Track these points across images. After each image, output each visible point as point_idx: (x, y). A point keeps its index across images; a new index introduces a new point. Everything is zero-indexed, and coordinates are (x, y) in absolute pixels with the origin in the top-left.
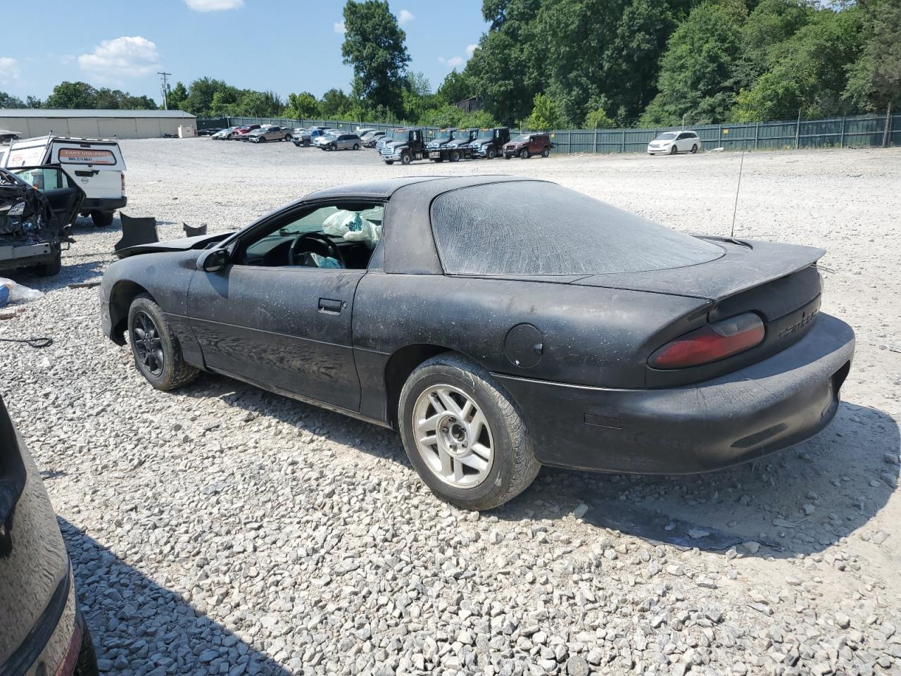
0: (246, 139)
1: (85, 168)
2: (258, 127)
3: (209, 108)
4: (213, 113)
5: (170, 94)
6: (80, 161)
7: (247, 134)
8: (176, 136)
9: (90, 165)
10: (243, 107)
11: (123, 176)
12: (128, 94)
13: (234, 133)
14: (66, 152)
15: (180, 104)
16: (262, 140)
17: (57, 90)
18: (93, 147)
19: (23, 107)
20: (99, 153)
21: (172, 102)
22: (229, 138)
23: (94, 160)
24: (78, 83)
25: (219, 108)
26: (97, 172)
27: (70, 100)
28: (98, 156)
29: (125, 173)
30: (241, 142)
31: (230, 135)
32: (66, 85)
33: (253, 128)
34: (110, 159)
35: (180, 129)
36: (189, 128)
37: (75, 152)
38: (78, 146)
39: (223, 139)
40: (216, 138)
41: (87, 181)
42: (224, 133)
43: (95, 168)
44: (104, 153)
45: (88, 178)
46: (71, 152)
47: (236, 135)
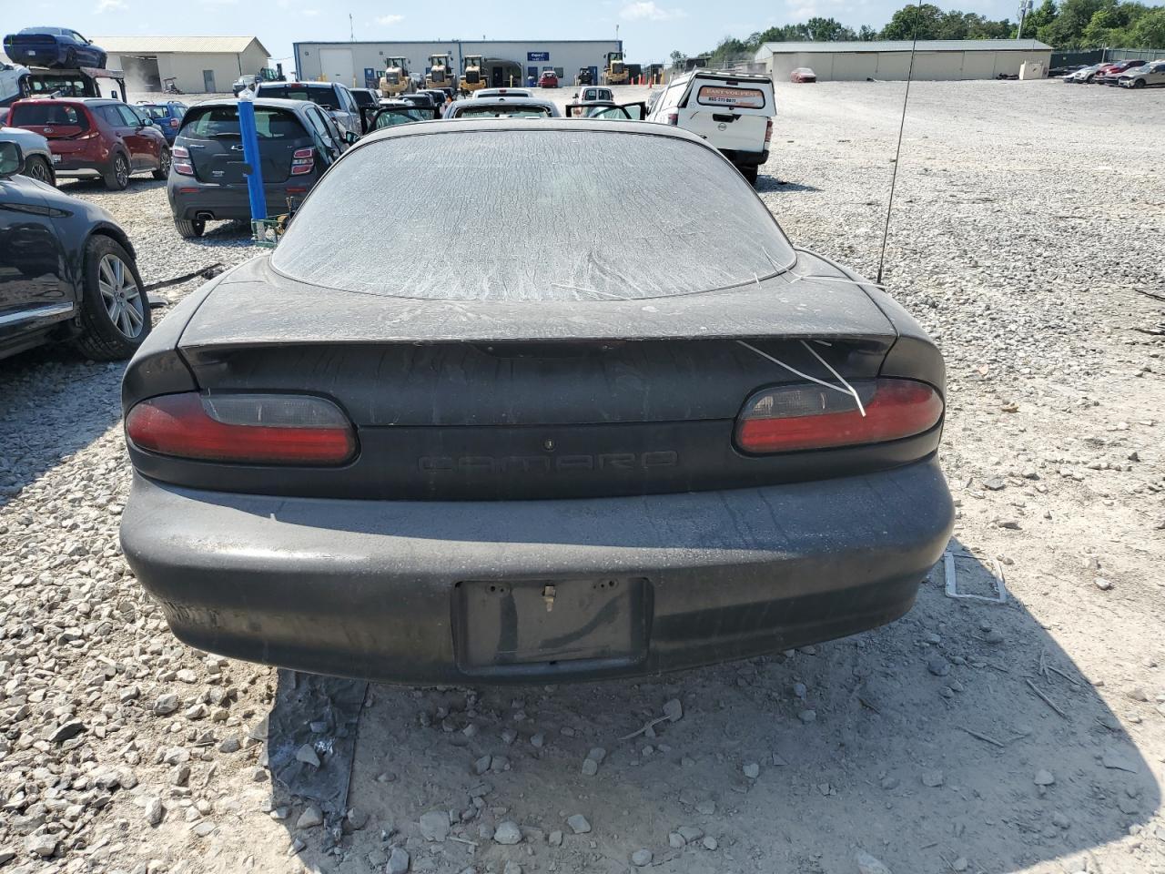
0: (1113, 82)
1: (725, 111)
2: (1141, 63)
3: (1080, 35)
4: (1085, 42)
5: (1031, 15)
6: (722, 103)
7: (1120, 75)
8: (1016, 77)
9: (731, 107)
10: (1135, 32)
11: (770, 124)
12: (983, 18)
13: (1098, 73)
14: (708, 90)
15: (1040, 30)
16: (1141, 83)
17: (897, 17)
18: (741, 85)
19: (854, 39)
20: (746, 93)
21: (1031, 28)
22: (1089, 80)
23: (738, 101)
24: (924, 7)
25: (1096, 35)
26: (737, 117)
27: (908, 28)
28: (744, 96)
29: (773, 119)
30: (1105, 87)
31: (1092, 76)
32: (910, 9)
33: (1132, 65)
34: (758, 101)
35: (1023, 67)
36: (1036, 66)
37: (717, 91)
38: (723, 83)
39: (1080, 82)
40: (1071, 80)
41: (725, 127)
42: (1084, 72)
43: (736, 111)
44: (752, 93)
45: (727, 123)
46: (713, 91)
47: (1101, 75)
